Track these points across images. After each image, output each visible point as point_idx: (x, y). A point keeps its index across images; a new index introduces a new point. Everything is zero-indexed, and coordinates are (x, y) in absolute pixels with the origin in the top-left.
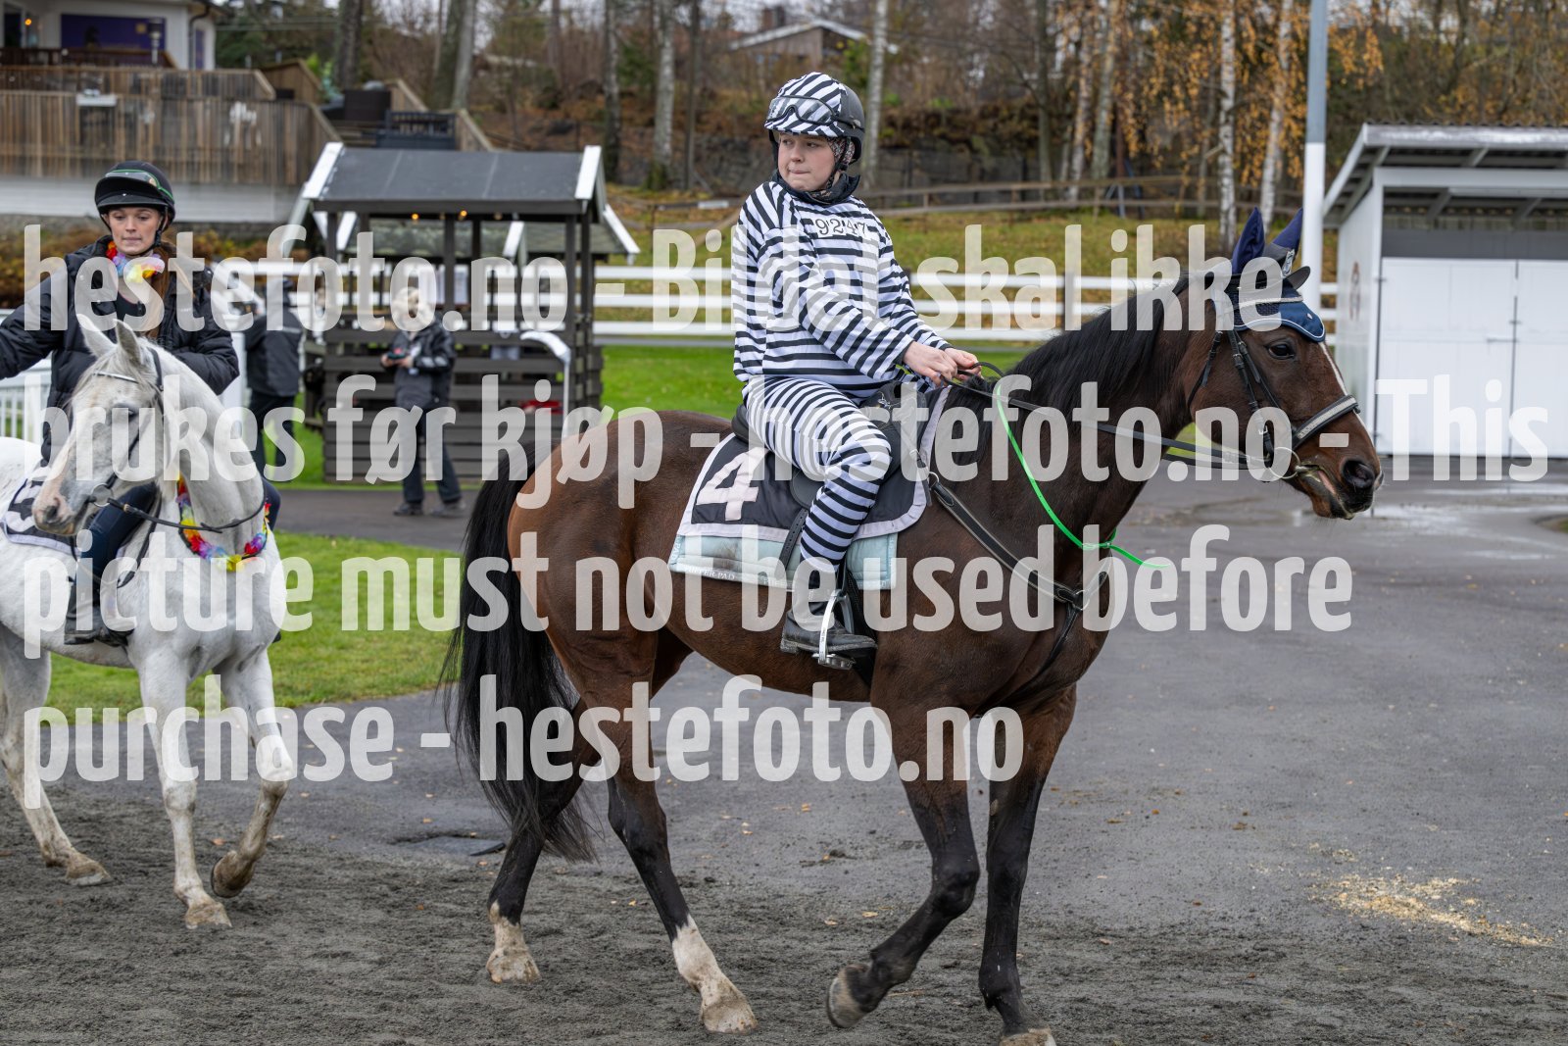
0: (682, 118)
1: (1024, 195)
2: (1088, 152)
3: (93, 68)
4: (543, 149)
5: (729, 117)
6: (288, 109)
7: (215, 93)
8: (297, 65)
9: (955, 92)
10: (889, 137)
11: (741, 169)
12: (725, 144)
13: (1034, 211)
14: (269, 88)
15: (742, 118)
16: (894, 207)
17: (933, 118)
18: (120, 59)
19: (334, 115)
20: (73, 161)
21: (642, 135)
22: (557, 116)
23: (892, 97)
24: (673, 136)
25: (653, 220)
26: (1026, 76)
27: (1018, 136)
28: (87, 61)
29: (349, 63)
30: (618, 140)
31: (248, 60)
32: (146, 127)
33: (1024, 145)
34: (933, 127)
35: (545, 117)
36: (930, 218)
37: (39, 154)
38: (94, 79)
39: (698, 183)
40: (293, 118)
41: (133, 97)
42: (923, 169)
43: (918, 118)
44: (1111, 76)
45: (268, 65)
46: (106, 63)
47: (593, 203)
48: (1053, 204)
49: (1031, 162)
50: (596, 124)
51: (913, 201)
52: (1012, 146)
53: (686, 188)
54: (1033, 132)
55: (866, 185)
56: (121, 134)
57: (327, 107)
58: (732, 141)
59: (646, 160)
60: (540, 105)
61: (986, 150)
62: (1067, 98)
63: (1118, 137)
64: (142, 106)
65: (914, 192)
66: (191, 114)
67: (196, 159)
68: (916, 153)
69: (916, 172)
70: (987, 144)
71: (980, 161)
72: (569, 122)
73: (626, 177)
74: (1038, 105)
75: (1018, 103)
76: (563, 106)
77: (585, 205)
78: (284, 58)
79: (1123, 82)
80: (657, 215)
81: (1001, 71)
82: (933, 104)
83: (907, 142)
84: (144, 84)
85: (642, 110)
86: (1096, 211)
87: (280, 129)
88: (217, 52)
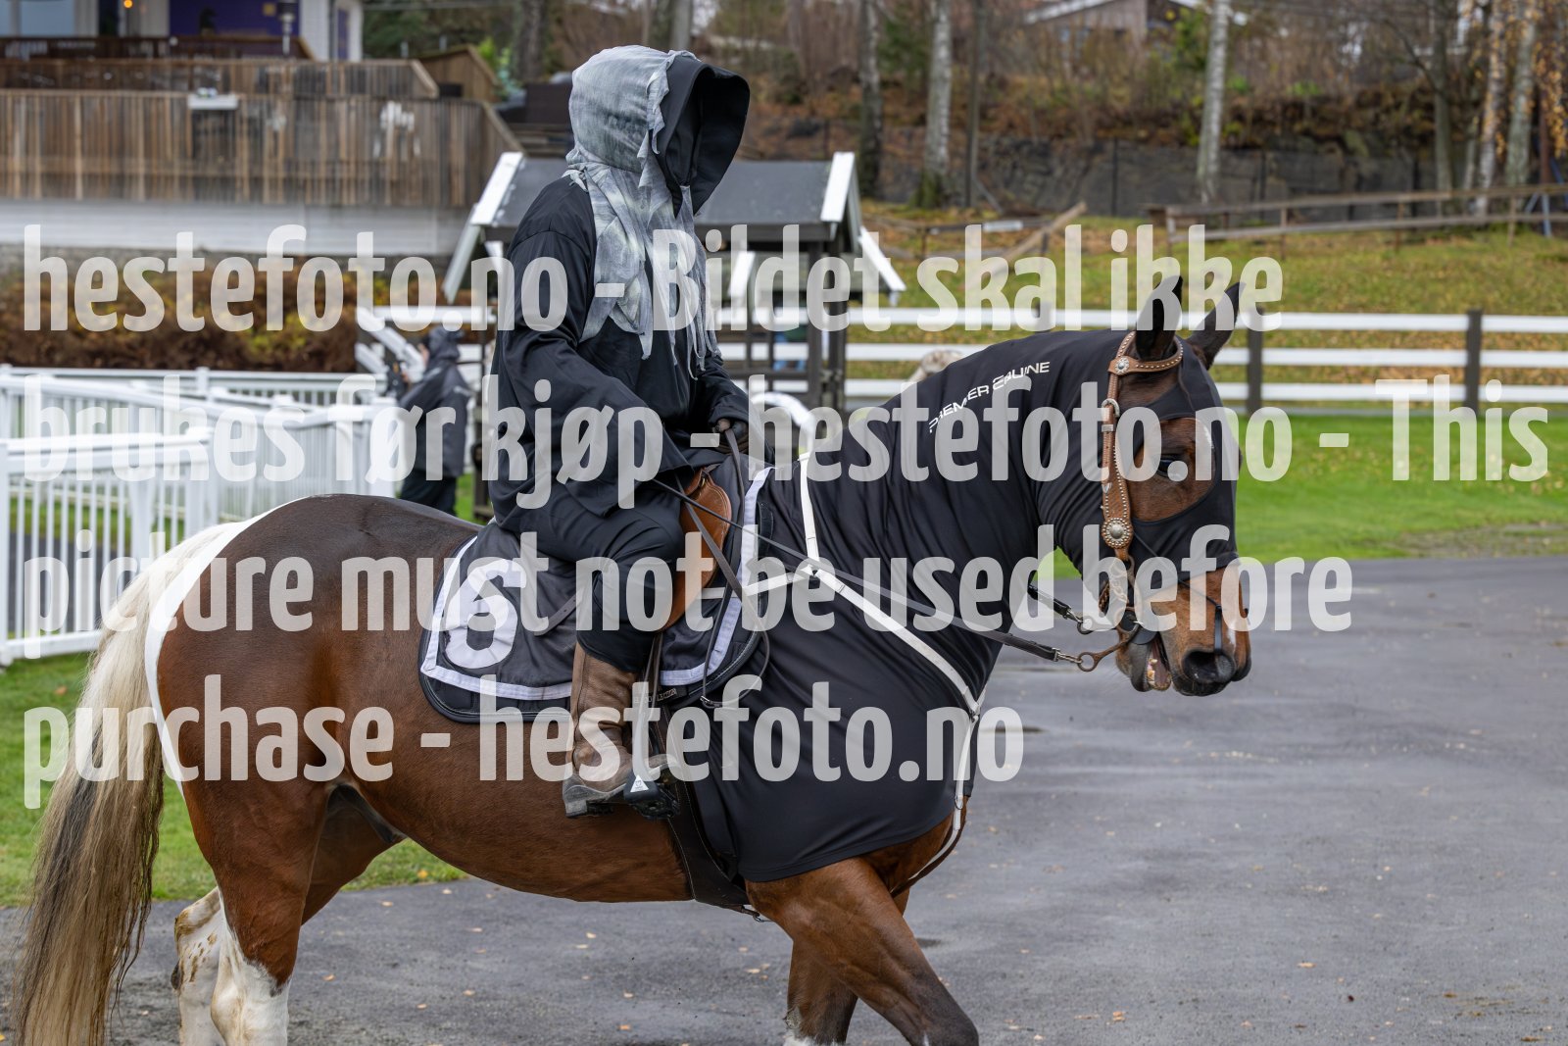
0: (961, 113)
1: (1415, 209)
2: (1500, 150)
3: (209, 60)
4: (781, 156)
5: (1024, 112)
6: (454, 110)
7: (362, 90)
8: (466, 52)
9: (1324, 75)
10: (1235, 134)
11: (1040, 180)
12: (1018, 147)
13: (1428, 229)
14: (430, 83)
15: (1040, 113)
16: (1242, 226)
17: (1294, 109)
18: (242, 48)
19: (514, 117)
20: (183, 179)
21: (910, 137)
22: (801, 113)
23: (1239, 81)
24: (950, 137)
25: (924, 247)
26: (1417, 51)
27: (1407, 131)
28: (201, 52)
29: (532, 49)
30: (878, 144)
31: (404, 47)
32: (275, 135)
33: (1415, 142)
34: (1293, 120)
35: (785, 114)
36: (1288, 241)
37: (142, 170)
38: (209, 74)
39: (983, 198)
40: (460, 120)
41: (258, 97)
42: (1279, 175)
43: (1273, 109)
44: (1531, 50)
45: (428, 53)
46: (224, 55)
47: (844, 227)
48: (1453, 220)
49: (1424, 165)
50: (852, 123)
51: (1267, 219)
52: (1400, 144)
53: (968, 204)
54: (1427, 125)
55: (1205, 198)
56: (243, 145)
57: (504, 106)
58: (1028, 142)
59: (916, 170)
60: (778, 99)
61: (1364, 150)
62: (1471, 80)
63: (1542, 132)
64: (270, 108)
65: (1268, 206)
66: (332, 117)
67: (338, 175)
68: (1270, 155)
69: (1271, 180)
70: (1367, 143)
71: (1356, 164)
72: (814, 121)
73: (888, 191)
74: (1434, 90)
75: (1408, 87)
76: (806, 100)
77: (833, 228)
78: (449, 44)
79: (1547, 58)
80: (929, 240)
81: (1384, 46)
82: (1294, 90)
83: (1259, 140)
84: (272, 81)
85: (910, 104)
86: (1512, 228)
87: (444, 136)
88: (365, 38)
